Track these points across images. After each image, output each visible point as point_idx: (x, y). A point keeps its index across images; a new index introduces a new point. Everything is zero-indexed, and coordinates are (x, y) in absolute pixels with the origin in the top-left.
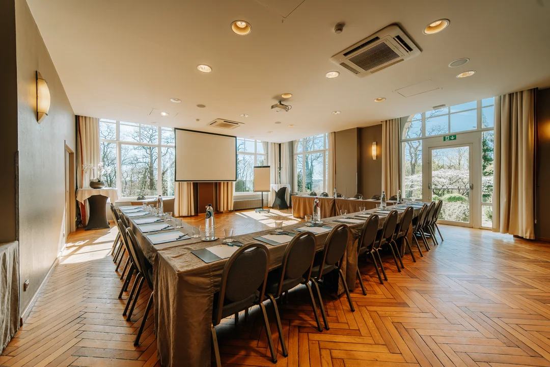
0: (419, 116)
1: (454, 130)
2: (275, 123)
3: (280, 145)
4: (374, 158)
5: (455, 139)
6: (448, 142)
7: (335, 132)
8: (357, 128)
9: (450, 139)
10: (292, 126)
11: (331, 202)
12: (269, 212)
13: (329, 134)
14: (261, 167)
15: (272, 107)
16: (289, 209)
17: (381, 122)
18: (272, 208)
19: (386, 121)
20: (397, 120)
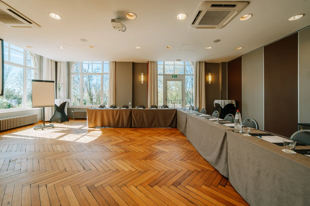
0: (162, 63)
2: (81, 40)
3: (56, 63)
4: (142, 83)
5: (176, 77)
6: (174, 78)
7: (115, 62)
8: (132, 62)
9: (175, 77)
10: (90, 48)
11: (128, 112)
12: (53, 127)
13: (112, 63)
14: (43, 82)
15: (113, 21)
16: (70, 121)
17: (148, 62)
18: (50, 122)
19: (151, 62)
20: (156, 62)
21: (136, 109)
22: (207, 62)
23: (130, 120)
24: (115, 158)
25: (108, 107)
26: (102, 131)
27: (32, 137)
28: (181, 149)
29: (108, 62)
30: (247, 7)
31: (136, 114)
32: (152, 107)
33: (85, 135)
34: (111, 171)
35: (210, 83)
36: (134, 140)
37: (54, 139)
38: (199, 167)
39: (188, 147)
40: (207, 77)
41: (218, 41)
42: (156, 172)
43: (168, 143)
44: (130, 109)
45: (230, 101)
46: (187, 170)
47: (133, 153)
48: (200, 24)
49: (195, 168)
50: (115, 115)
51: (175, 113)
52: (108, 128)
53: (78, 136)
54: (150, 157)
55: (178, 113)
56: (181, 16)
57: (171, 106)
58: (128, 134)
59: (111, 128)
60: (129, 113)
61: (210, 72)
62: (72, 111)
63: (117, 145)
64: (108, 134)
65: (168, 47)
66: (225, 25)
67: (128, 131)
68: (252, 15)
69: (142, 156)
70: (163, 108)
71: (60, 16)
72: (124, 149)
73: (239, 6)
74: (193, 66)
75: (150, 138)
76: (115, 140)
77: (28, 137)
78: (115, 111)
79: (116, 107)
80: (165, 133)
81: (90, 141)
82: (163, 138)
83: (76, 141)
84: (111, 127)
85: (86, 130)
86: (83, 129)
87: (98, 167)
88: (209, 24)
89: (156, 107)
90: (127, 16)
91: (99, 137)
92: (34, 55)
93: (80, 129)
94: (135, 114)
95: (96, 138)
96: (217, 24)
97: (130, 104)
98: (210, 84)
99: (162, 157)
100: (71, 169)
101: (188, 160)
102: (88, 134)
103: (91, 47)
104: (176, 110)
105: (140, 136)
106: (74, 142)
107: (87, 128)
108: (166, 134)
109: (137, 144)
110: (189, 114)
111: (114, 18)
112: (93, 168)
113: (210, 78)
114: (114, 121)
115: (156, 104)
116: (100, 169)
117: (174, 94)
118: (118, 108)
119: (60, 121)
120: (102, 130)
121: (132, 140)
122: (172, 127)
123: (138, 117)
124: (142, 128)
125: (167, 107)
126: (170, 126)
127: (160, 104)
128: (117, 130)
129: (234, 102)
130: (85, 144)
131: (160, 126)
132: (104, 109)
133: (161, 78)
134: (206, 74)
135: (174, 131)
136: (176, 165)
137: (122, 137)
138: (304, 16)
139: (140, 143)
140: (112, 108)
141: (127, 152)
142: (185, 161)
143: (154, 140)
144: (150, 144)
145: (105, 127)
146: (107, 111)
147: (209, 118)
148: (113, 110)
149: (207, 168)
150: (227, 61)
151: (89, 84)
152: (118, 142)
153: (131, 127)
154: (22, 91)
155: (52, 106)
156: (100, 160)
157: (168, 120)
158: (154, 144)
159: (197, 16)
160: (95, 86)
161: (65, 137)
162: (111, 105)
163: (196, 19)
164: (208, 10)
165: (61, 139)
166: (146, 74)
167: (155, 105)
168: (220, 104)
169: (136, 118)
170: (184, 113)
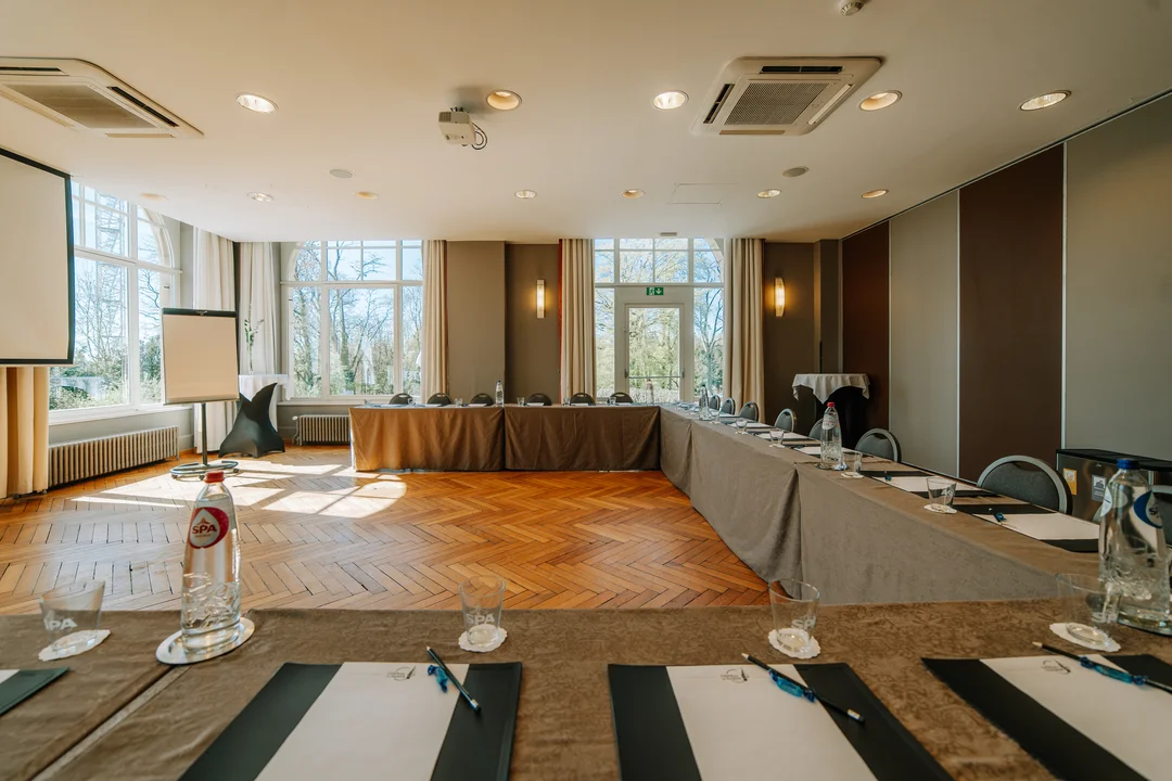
0: (610, 244)
1: (663, 279)
2: (332, 172)
3: (236, 247)
4: (541, 315)
5: (662, 294)
6: (652, 297)
7: (445, 242)
8: (505, 242)
9: (656, 294)
10: (362, 197)
11: (492, 417)
12: (236, 471)
13: (432, 246)
14: (199, 315)
15: (445, 117)
16: (289, 451)
17: (561, 240)
18: (221, 453)
19: (571, 240)
20: (590, 243)
21: (519, 406)
22: (768, 239)
23: (499, 444)
24: (458, 559)
25: (419, 400)
26: (408, 484)
27: (174, 502)
28: (669, 534)
29: (419, 243)
30: (877, 74)
31: (521, 426)
32: (575, 399)
33: (349, 495)
34: (446, 595)
35: (779, 314)
36: (514, 510)
37: (250, 508)
38: (721, 582)
39: (695, 529)
40: (770, 293)
41: (800, 171)
42: (588, 595)
43: (628, 517)
44: (499, 408)
45: (847, 376)
46: (681, 590)
47: (514, 546)
48: (731, 120)
49: (707, 585)
50: (447, 429)
51: (655, 418)
52: (421, 472)
53: (328, 498)
54: (570, 554)
55: (664, 419)
56: (668, 100)
57: (640, 396)
58: (492, 490)
59: (432, 473)
60: (495, 421)
61: (779, 275)
62: (295, 418)
63: (459, 523)
64: (429, 492)
65: (628, 193)
66: (816, 125)
67: (494, 480)
68: (900, 94)
69: (543, 554)
70: (614, 405)
71: (270, 101)
72: (483, 534)
73: (851, 71)
74: (720, 253)
75: (571, 504)
76: (452, 510)
77: (160, 500)
78: (446, 416)
79: (449, 402)
80: (621, 488)
81: (369, 513)
82: (610, 503)
83: (324, 513)
84: (435, 469)
85: (349, 479)
86: (338, 478)
87: (406, 582)
88: (762, 123)
89: (590, 400)
90: (491, 101)
91: (399, 501)
92: (161, 221)
93: (328, 475)
94: (517, 425)
95: (388, 503)
96: (790, 121)
97: (497, 390)
98: (779, 318)
99: (606, 556)
100: (324, 589)
101: (686, 565)
102: (360, 492)
103: (364, 194)
104: (659, 408)
105: (535, 498)
106: (316, 514)
107: (351, 472)
108: (623, 491)
109: (525, 520)
110: (697, 422)
111: (447, 109)
112: (390, 585)
113: (780, 297)
114: (444, 449)
115: (589, 390)
116: (415, 589)
117: (660, 353)
118: (457, 405)
119: (255, 452)
120: (404, 479)
121: (507, 510)
122: (645, 470)
123: (526, 433)
124: (541, 470)
125: (627, 399)
126: (638, 464)
127: (605, 389)
128: (454, 477)
129: (861, 382)
130: (358, 523)
131: (601, 464)
132: (409, 406)
133: (605, 299)
134: (767, 280)
135: (650, 480)
136: (650, 578)
137: (473, 501)
138: (1070, 98)
139: (535, 517)
140: (435, 406)
141: (492, 542)
142: (679, 568)
143: (582, 507)
144: (569, 519)
145: (412, 470)
146: (420, 413)
147: (758, 433)
148: (441, 413)
149: (743, 584)
150: (840, 236)
151: (343, 320)
152: (464, 515)
153: (503, 469)
154: (93, 346)
155: (225, 400)
156: (411, 564)
157: (631, 445)
158: (582, 519)
159: (719, 99)
160: (363, 325)
161: (282, 500)
162: (431, 395)
163: (716, 106)
164: (753, 82)
165: (271, 507)
166: (554, 284)
167: (584, 394)
168: (813, 387)
169: (518, 436)
170: (682, 420)
